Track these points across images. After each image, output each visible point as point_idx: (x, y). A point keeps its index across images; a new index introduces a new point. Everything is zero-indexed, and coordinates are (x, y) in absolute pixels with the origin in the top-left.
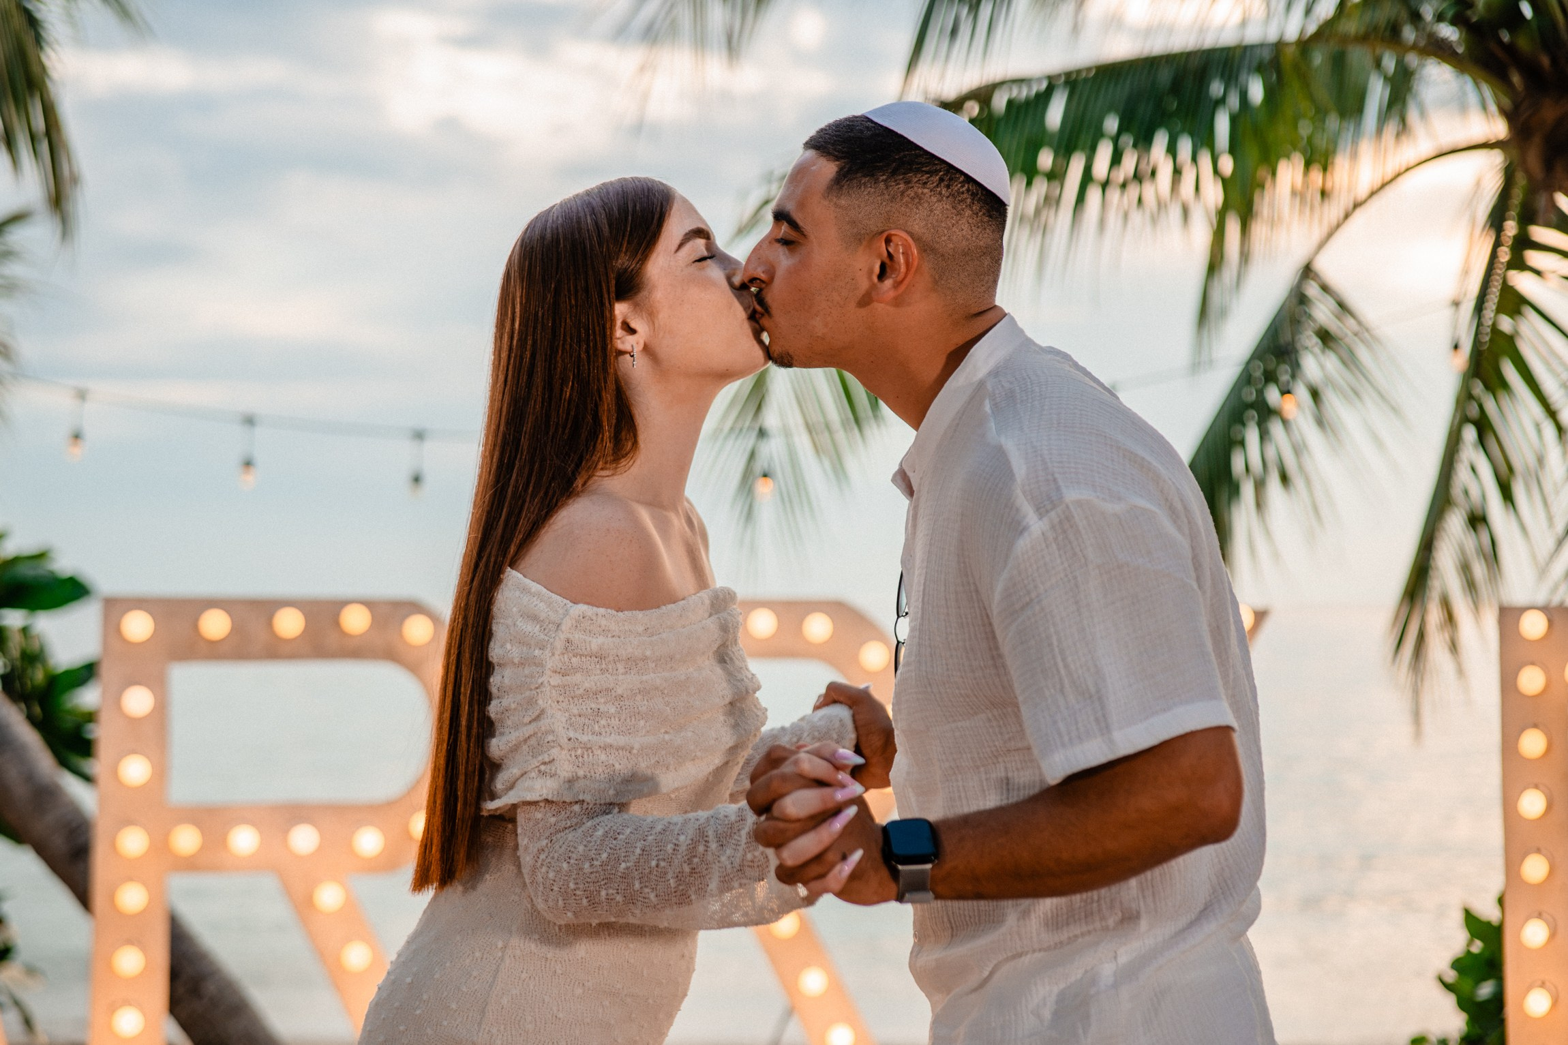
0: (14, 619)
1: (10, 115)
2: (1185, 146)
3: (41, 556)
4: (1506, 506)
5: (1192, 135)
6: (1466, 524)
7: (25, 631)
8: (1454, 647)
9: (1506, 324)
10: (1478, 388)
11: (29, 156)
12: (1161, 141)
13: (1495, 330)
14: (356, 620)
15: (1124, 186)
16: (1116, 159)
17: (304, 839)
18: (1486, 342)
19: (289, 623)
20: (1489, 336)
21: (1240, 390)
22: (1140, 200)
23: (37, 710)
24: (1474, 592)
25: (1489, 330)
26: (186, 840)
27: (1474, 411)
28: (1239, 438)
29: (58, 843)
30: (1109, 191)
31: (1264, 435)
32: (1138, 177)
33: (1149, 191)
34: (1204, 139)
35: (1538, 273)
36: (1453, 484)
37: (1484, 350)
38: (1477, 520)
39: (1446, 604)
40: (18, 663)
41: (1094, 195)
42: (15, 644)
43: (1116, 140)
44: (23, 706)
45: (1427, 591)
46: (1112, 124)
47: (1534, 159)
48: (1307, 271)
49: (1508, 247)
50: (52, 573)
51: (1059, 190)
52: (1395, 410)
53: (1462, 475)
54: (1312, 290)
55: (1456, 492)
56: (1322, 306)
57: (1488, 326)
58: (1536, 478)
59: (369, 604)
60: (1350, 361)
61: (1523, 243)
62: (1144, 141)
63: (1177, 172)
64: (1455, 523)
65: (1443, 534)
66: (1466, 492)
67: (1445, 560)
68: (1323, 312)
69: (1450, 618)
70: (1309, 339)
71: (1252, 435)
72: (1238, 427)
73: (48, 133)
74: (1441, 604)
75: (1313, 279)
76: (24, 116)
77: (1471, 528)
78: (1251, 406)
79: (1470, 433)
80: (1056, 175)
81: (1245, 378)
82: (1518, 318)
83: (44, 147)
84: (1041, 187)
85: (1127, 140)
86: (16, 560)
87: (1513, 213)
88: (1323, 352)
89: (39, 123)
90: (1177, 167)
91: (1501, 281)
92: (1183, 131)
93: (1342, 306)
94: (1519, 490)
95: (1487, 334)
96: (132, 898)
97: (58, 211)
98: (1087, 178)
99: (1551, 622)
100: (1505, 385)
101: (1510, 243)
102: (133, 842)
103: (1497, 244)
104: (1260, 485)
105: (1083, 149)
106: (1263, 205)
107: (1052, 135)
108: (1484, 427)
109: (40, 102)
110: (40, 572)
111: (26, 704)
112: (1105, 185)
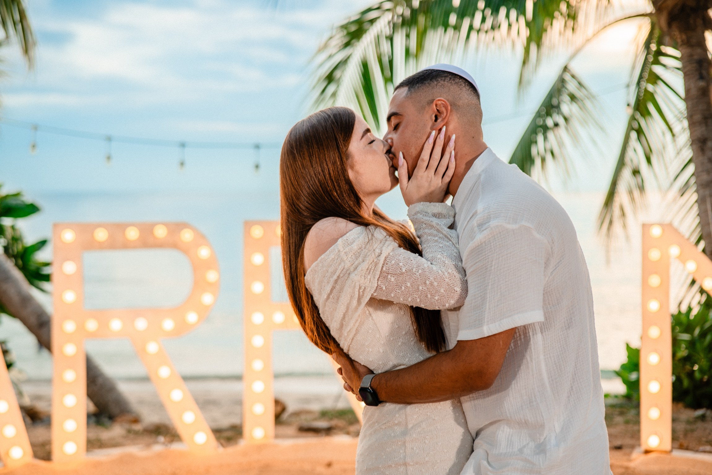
0: (7, 222)
1: (4, 12)
2: (513, 13)
3: (17, 195)
4: (649, 166)
5: (516, 9)
6: (631, 174)
7: (13, 227)
8: (625, 226)
9: (650, 88)
10: (638, 116)
11: (13, 30)
12: (503, 11)
13: (646, 90)
14: (161, 232)
15: (486, 32)
16: (484, 20)
17: (141, 324)
18: (642, 96)
19: (132, 234)
20: (644, 93)
21: (535, 120)
22: (494, 38)
23: (20, 262)
24: (634, 202)
25: (643, 91)
26: (92, 325)
27: (636, 126)
28: (535, 140)
29: (33, 320)
30: (480, 33)
31: (545, 138)
32: (493, 28)
33: (497, 34)
34: (522, 11)
35: (664, 66)
36: (626, 156)
37: (641, 100)
38: (636, 172)
39: (622, 209)
40: (11, 242)
41: (474, 35)
42: (9, 233)
43: (483, 11)
44: (14, 260)
45: (614, 202)
46: (481, 5)
47: (663, 21)
48: (566, 69)
49: (652, 55)
50: (23, 201)
51: (458, 34)
52: (602, 129)
53: (630, 153)
54: (567, 77)
55: (627, 159)
56: (571, 84)
57: (643, 89)
58: (661, 154)
59: (166, 224)
60: (583, 108)
61: (659, 53)
62: (496, 11)
63: (510, 25)
64: (626, 173)
65: (621, 178)
66: (632, 161)
67: (622, 188)
68: (572, 86)
69: (623, 214)
70: (566, 98)
71: (540, 138)
72: (534, 135)
73: (21, 21)
74: (620, 208)
75: (568, 72)
76: (10, 14)
77: (633, 175)
78: (541, 126)
79: (634, 135)
80: (457, 28)
81: (539, 115)
82: (656, 85)
83: (19, 27)
84: (450, 31)
85: (488, 12)
86: (7, 197)
87: (655, 41)
88: (571, 103)
89: (17, 17)
90: (510, 23)
91: (649, 70)
92: (513, 7)
93: (580, 84)
94: (654, 159)
95: (642, 92)
96: (70, 349)
97: (27, 56)
98: (471, 28)
99: (663, 230)
100: (649, 113)
101: (653, 54)
102: (70, 327)
103: (648, 54)
104: (543, 160)
105: (469, 16)
106: (547, 39)
107: (456, 9)
108: (640, 132)
109: (17, 7)
110: (19, 202)
111: (15, 259)
112: (478, 31)
